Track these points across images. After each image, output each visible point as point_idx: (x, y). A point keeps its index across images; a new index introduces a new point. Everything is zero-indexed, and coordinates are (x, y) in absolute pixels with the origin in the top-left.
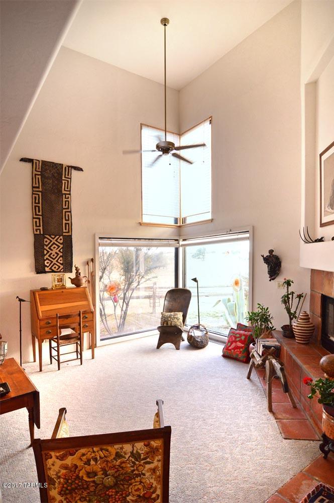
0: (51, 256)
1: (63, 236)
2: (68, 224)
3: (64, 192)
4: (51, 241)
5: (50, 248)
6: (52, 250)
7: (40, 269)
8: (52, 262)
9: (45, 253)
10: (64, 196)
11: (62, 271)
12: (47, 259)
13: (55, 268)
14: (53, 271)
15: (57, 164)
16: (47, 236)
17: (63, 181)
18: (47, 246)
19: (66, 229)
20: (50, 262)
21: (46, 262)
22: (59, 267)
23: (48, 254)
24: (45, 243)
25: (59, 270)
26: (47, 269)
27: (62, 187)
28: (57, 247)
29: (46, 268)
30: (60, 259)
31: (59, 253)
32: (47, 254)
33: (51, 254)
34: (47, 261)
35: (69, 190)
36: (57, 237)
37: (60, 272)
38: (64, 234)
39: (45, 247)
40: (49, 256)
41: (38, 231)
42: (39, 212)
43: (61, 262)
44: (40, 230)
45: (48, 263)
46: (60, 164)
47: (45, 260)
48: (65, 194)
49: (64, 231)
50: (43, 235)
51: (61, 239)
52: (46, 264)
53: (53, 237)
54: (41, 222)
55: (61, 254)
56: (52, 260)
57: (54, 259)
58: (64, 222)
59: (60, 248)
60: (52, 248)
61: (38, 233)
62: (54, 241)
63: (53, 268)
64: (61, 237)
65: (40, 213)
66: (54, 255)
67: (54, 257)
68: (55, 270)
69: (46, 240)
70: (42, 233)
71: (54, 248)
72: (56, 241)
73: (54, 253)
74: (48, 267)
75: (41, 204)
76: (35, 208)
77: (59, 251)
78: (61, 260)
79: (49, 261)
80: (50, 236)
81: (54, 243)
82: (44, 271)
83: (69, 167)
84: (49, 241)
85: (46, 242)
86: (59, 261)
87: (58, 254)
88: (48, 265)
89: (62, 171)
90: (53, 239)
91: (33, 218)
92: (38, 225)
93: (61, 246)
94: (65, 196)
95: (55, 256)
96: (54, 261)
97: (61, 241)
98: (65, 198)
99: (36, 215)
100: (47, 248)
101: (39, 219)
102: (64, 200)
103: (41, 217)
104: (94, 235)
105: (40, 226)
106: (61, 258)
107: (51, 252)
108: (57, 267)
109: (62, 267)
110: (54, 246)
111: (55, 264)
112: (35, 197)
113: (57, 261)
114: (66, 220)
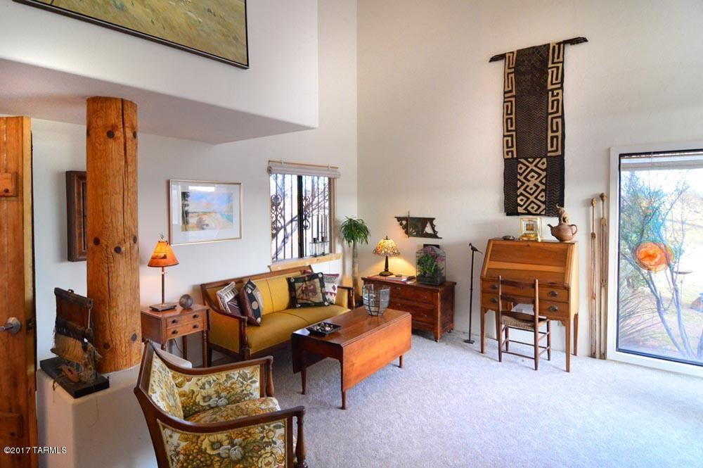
0: (528, 189)
1: (547, 157)
2: (557, 137)
3: (550, 87)
4: (528, 167)
5: (525, 178)
6: (529, 181)
7: (511, 209)
8: (528, 199)
9: (518, 186)
10: (550, 93)
11: (543, 213)
12: (521, 194)
13: (533, 208)
14: (529, 213)
15: (540, 46)
16: (523, 160)
17: (550, 71)
18: (521, 175)
19: (552, 146)
20: (525, 199)
21: (519, 199)
22: (539, 207)
23: (523, 187)
24: (519, 171)
25: (538, 212)
26: (520, 210)
27: (546, 81)
28: (536, 176)
29: (519, 207)
30: (541, 195)
31: (539, 184)
32: (521, 186)
33: (528, 186)
34: (521, 197)
35: (559, 80)
36: (538, 160)
37: (540, 214)
38: (549, 154)
39: (519, 177)
40: (525, 190)
41: (510, 154)
42: (512, 126)
43: (543, 199)
44: (512, 152)
45: (522, 200)
46: (545, 45)
47: (519, 196)
48: (552, 90)
49: (549, 149)
50: (517, 158)
51: (543, 164)
52: (519, 202)
53: (531, 160)
54: (514, 140)
55: (544, 187)
56: (528, 196)
57: (531, 195)
58: (550, 134)
59: (541, 177)
60: (529, 177)
61: (510, 156)
62: (532, 167)
63: (529, 208)
64: (544, 160)
65: (514, 128)
66: (531, 189)
67: (531, 192)
68: (533, 211)
69: (520, 165)
70: (515, 156)
71: (533, 177)
72: (536, 166)
73: (531, 185)
74: (521, 206)
75: (514, 114)
76: (507, 121)
77: (540, 182)
78: (542, 197)
79: (523, 198)
80: (526, 159)
81: (532, 170)
82: (515, 212)
83: (559, 44)
84: (524, 168)
85: (521, 168)
86: (539, 197)
87: (538, 187)
88: (522, 203)
89: (548, 55)
90: (531, 163)
91: (504, 136)
92: (510, 145)
93: (544, 174)
94: (553, 93)
95: (533, 190)
96: (532, 198)
97: (544, 167)
98: (553, 96)
99: (508, 131)
100: (521, 178)
101: (512, 136)
102: (550, 99)
103: (514, 133)
104: (609, 150)
105: (512, 146)
106: (543, 194)
107: (527, 183)
108: (536, 207)
109: (543, 207)
110: (533, 174)
111: (532, 202)
112: (507, 106)
113: (536, 198)
114: (553, 131)
